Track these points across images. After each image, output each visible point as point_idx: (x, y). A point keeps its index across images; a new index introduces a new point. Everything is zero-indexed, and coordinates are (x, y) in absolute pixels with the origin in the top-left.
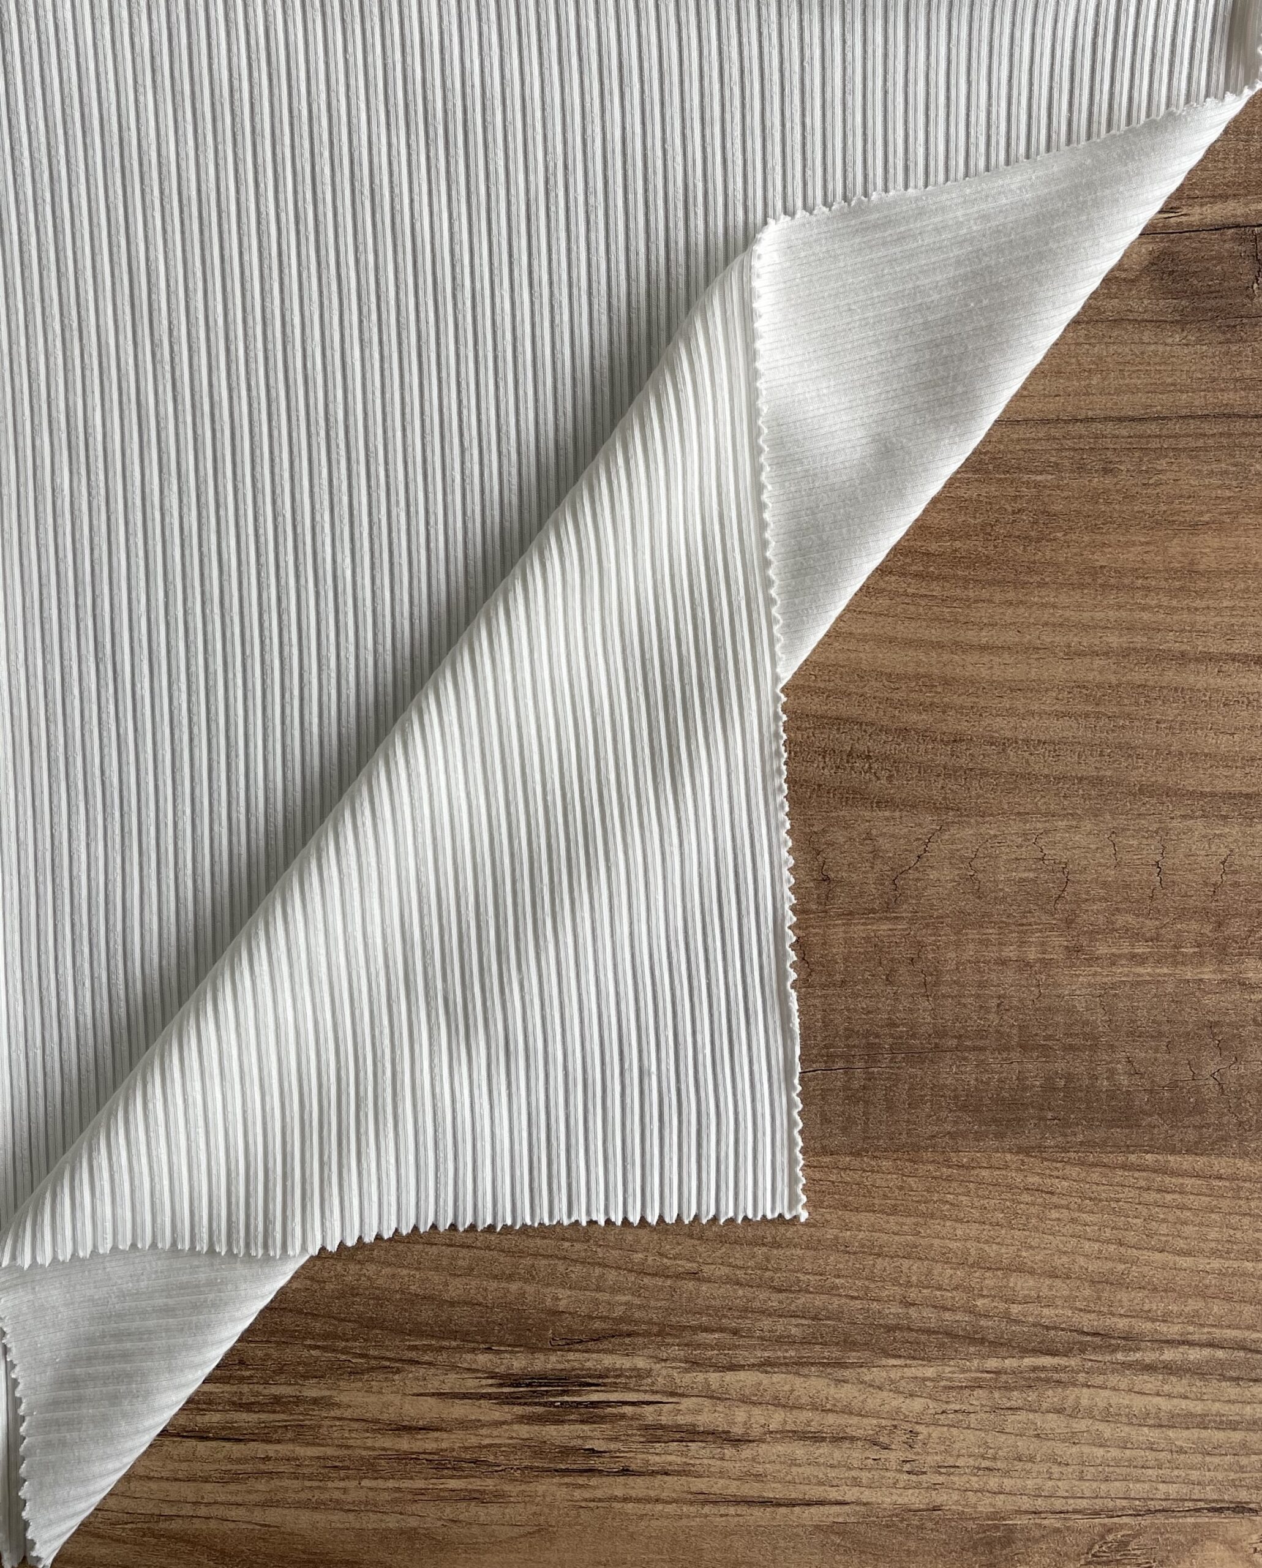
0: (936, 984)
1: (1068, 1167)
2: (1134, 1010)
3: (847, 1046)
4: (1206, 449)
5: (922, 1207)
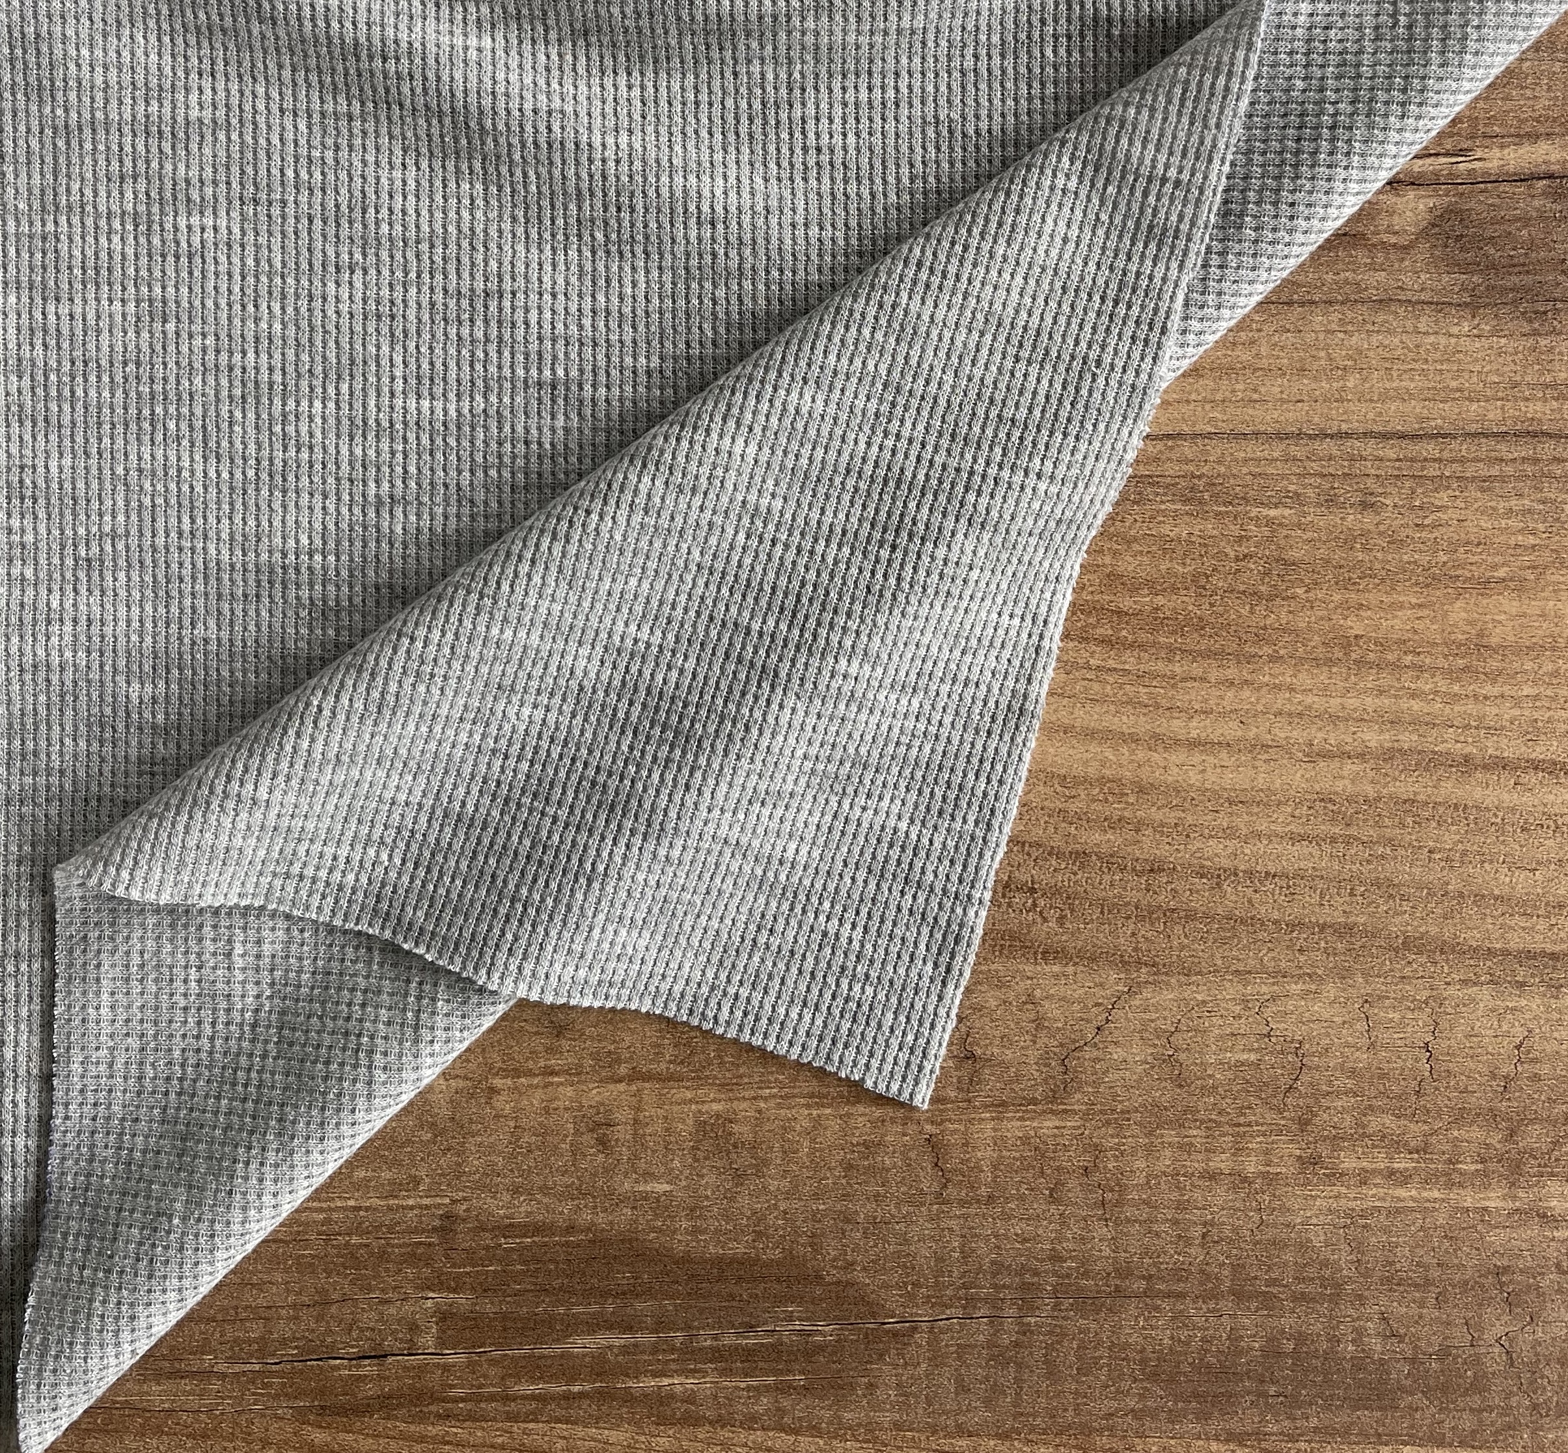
0: (1119, 1203)
2: (1392, 1246)
3: (995, 1286)
4: (1503, 479)
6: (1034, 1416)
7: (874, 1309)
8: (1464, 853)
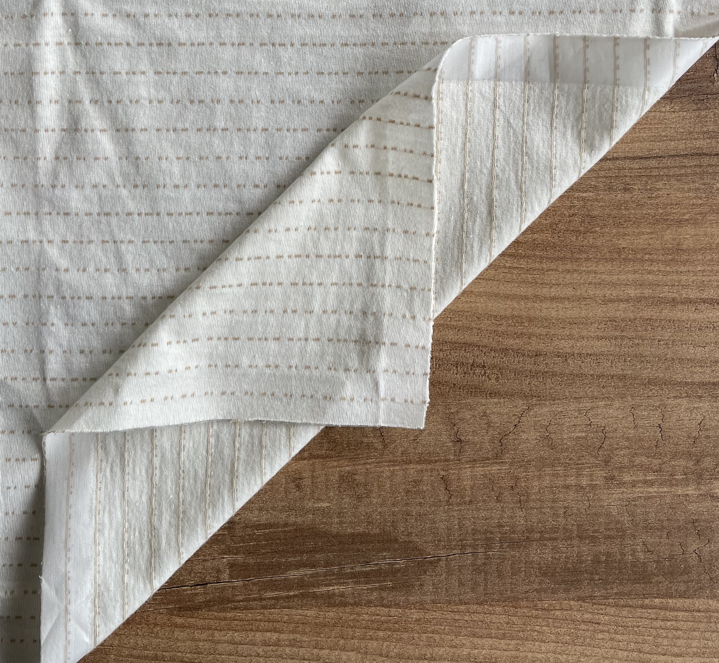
0: (527, 501)
1: (608, 608)
2: (647, 513)
3: (474, 540)
4: (686, 175)
5: (521, 634)
6: (493, 594)
7: (421, 552)
8: (674, 341)
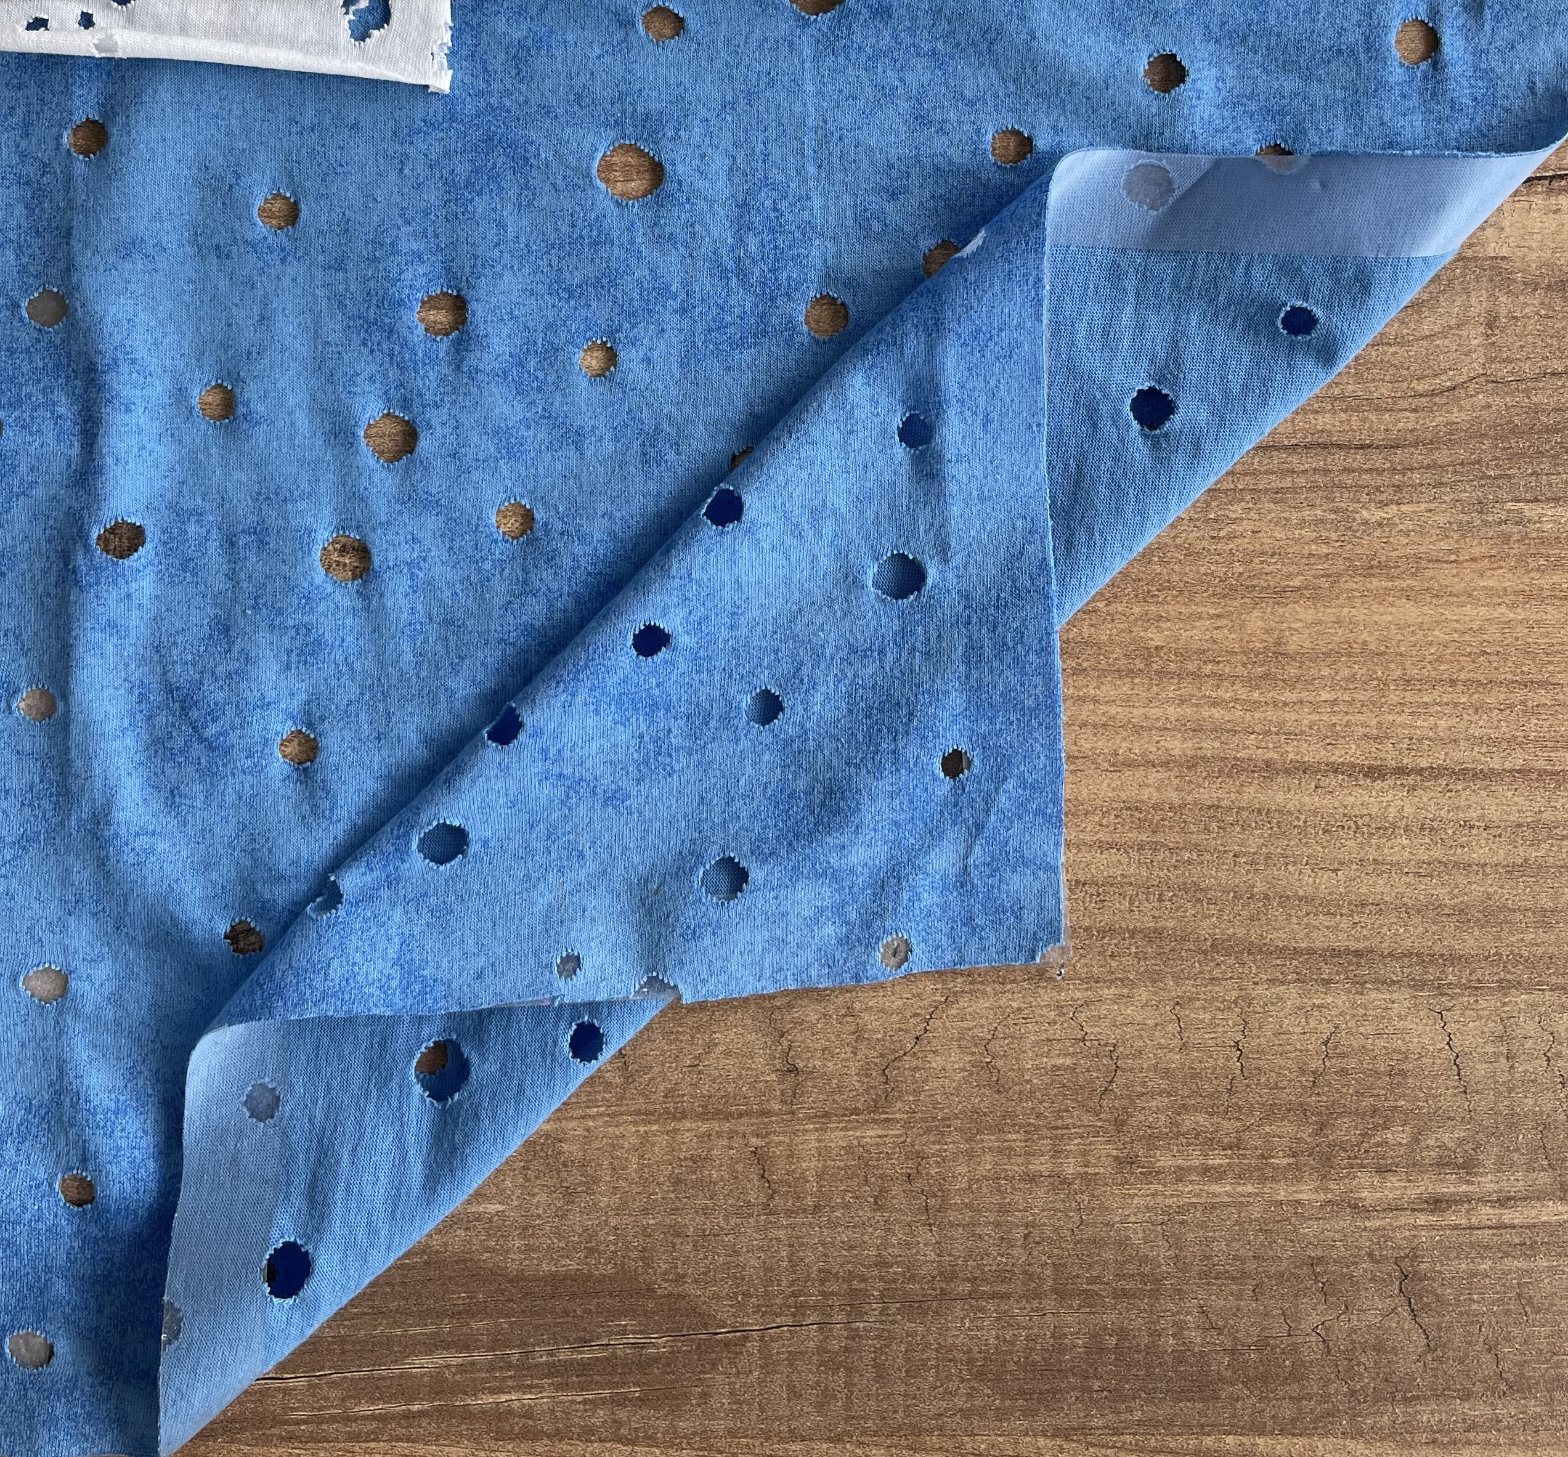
0: (942, 1209)
2: (1209, 1242)
3: (823, 1293)
4: (1295, 490)
6: (866, 1418)
7: (704, 1320)
8: (1268, 857)
